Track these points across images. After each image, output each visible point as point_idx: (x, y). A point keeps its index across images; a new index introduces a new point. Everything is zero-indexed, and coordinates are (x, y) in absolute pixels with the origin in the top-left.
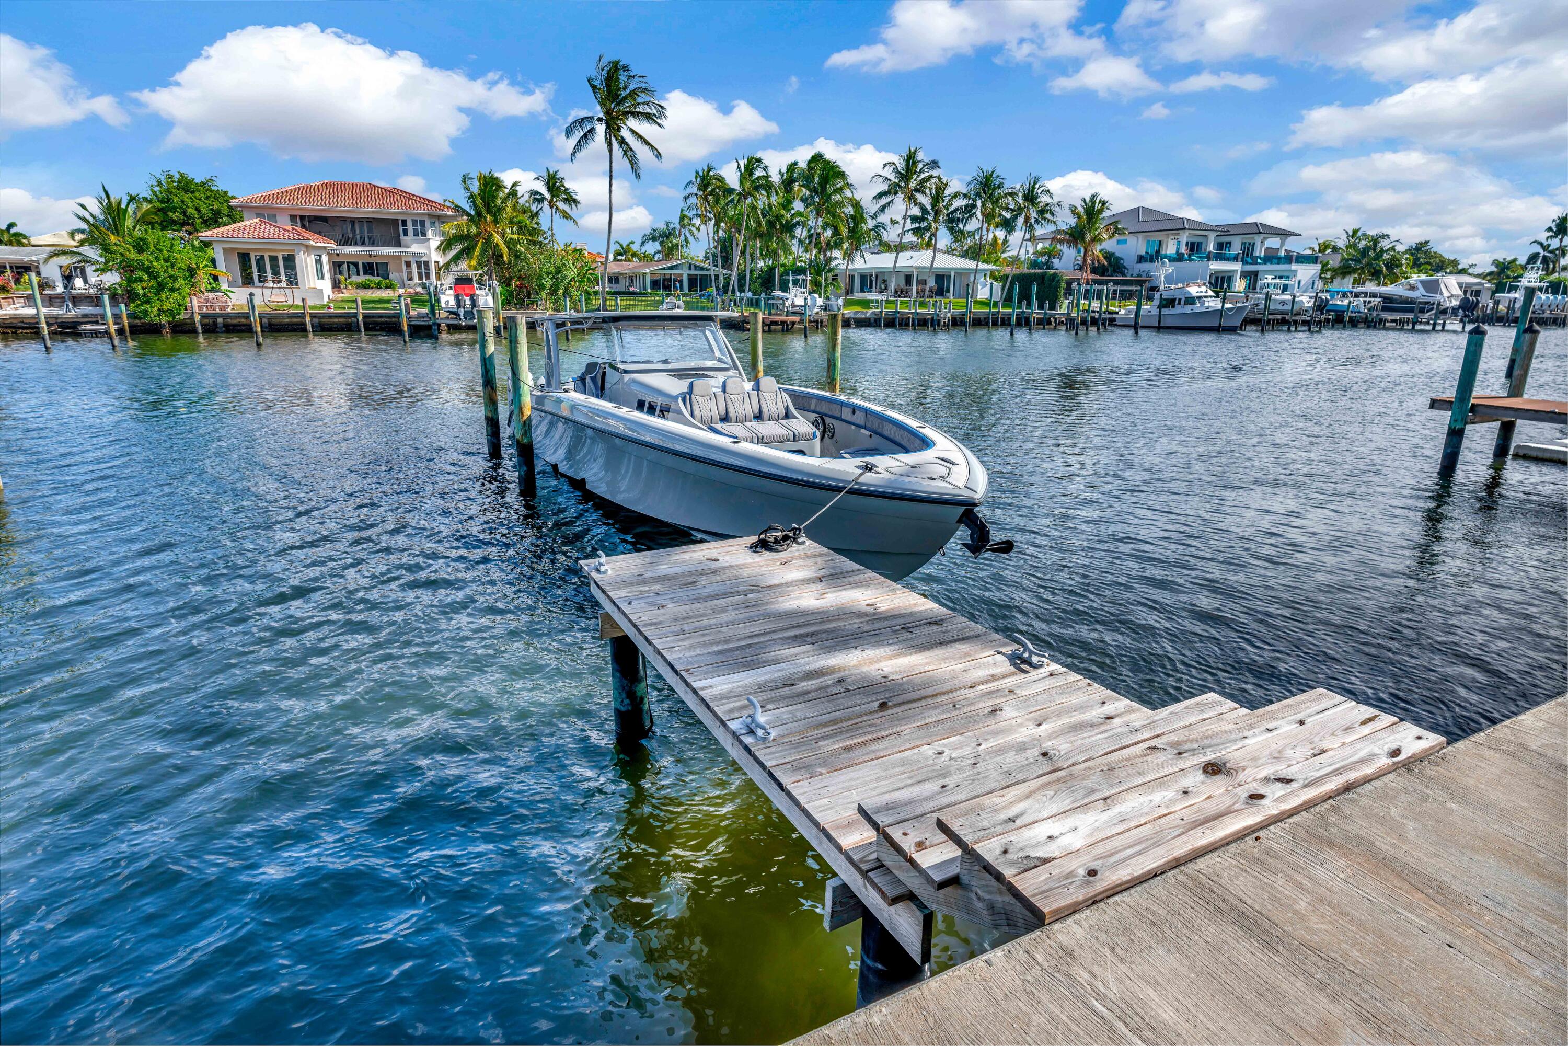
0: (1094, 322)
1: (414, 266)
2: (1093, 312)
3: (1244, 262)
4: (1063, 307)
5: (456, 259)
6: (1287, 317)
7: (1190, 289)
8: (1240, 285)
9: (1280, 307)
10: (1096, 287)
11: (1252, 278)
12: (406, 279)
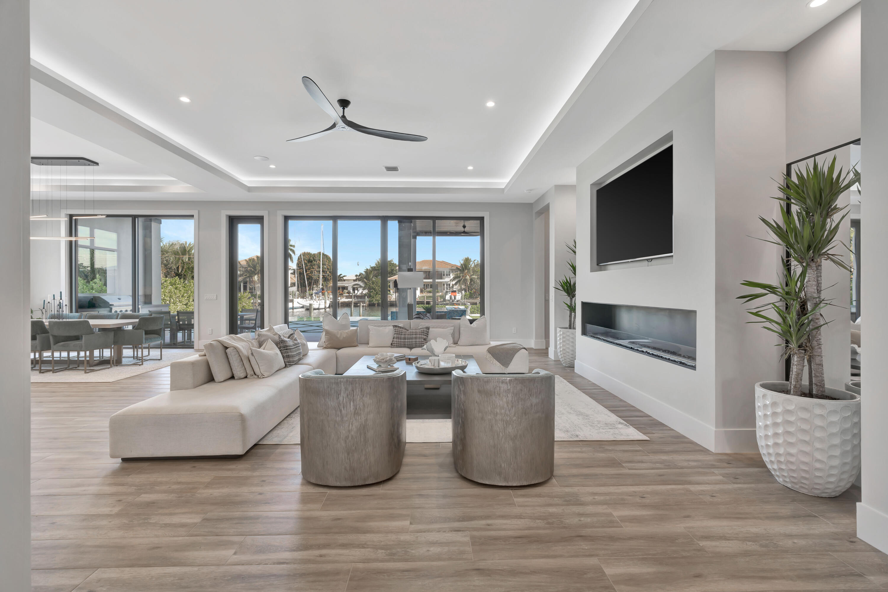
1: (446, 285)
5: (456, 284)
12: (442, 289)
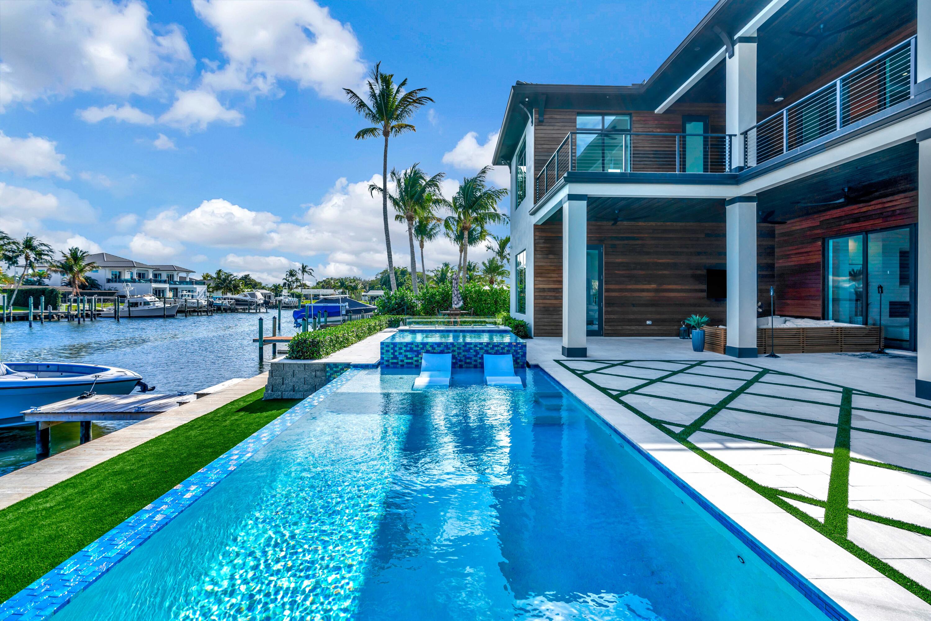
0: (87, 316)
2: (86, 310)
3: (170, 284)
4: (63, 308)
6: (196, 309)
7: (145, 298)
8: (169, 294)
9: (192, 305)
10: (86, 298)
11: (175, 291)
